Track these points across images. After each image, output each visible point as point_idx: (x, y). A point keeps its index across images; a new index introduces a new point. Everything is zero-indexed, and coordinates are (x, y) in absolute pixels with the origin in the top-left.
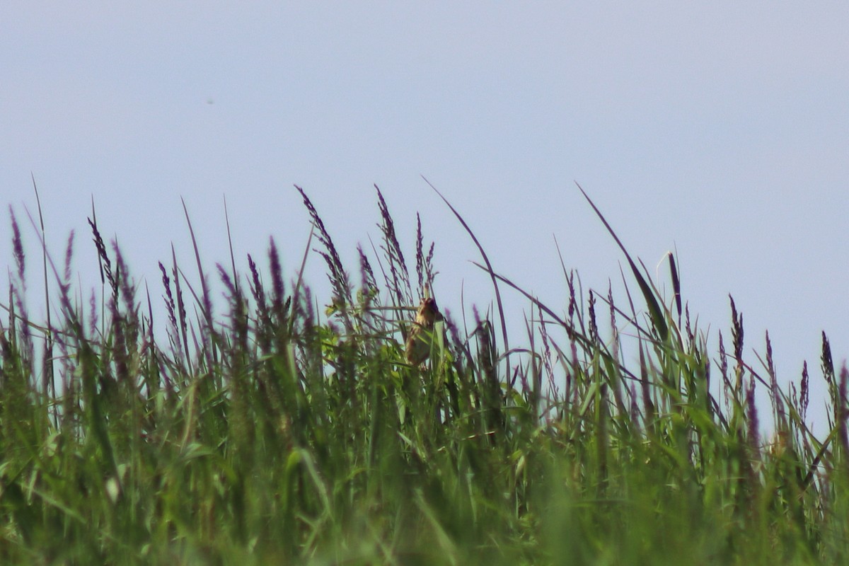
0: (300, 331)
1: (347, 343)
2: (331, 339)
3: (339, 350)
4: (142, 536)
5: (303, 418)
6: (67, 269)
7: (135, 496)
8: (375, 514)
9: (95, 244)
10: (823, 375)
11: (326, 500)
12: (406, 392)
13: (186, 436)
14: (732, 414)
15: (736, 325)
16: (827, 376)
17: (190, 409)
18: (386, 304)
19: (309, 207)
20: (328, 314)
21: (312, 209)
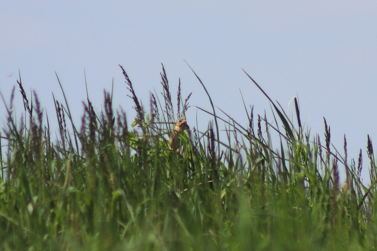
0: (121, 134)
1: (142, 139)
2: (134, 137)
3: (138, 142)
4: (45, 230)
5: (121, 175)
6: (11, 104)
7: (41, 212)
8: (155, 220)
9: (21, 92)
10: (368, 156)
11: (132, 214)
12: (170, 163)
13: (65, 183)
14: (324, 174)
15: (327, 132)
16: (370, 156)
17: (67, 171)
18: (161, 121)
19: (125, 75)
20: (133, 126)
21: (126, 76)
